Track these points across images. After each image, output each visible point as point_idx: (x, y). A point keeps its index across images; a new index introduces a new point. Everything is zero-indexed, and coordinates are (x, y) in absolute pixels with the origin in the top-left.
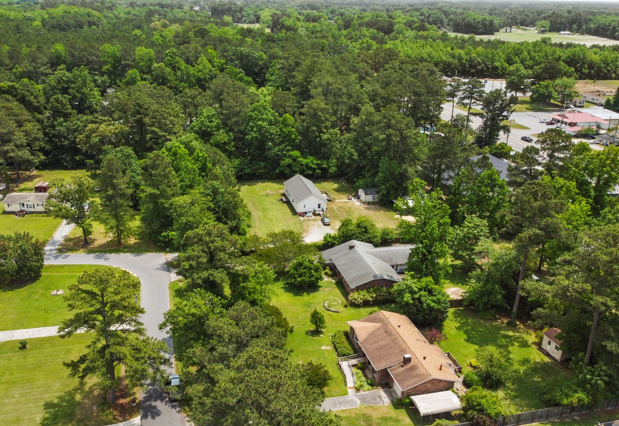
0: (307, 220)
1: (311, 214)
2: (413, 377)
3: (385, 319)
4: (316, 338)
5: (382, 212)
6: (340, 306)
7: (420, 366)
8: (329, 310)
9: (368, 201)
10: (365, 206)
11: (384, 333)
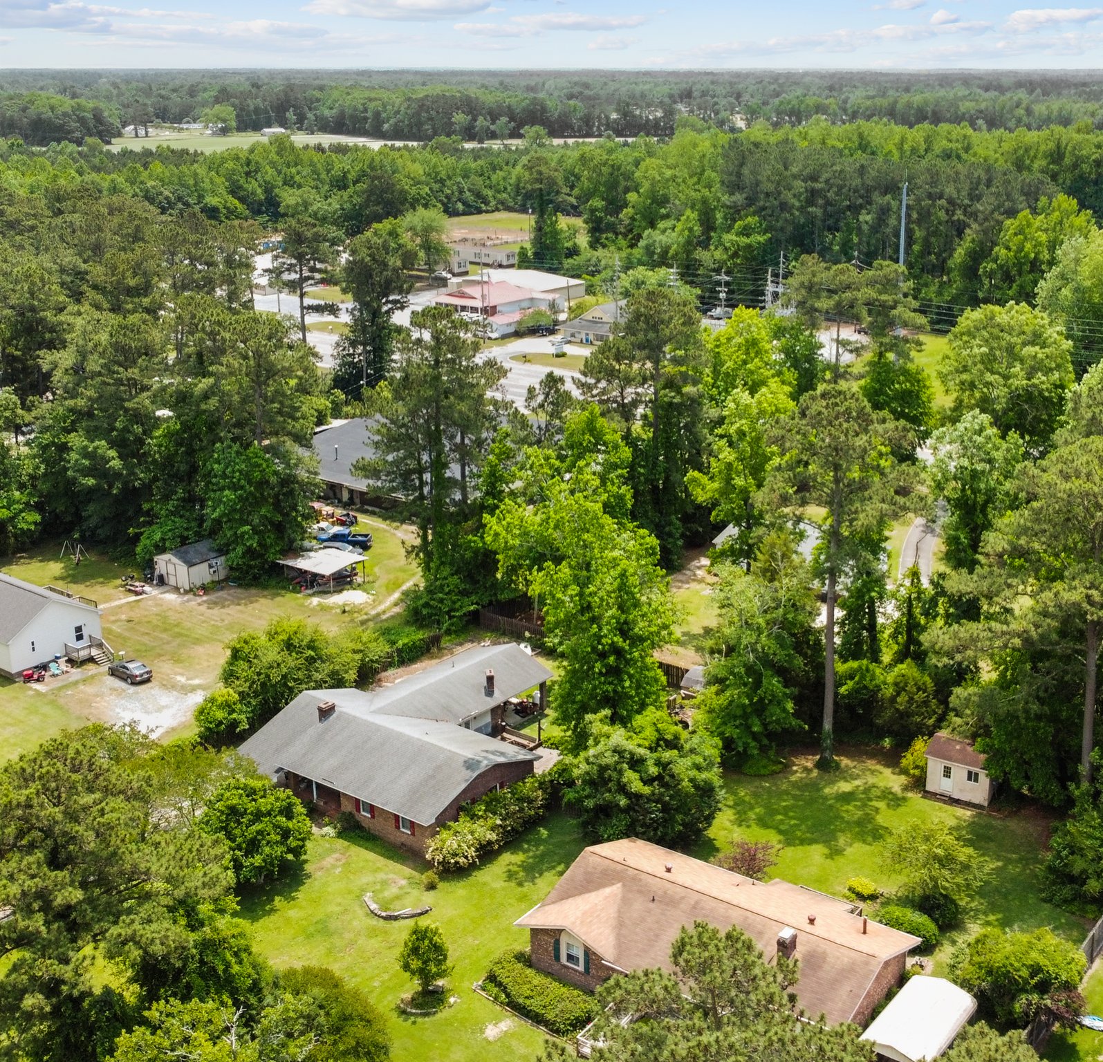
0: (65, 687)
1: (64, 666)
2: (835, 983)
3: (619, 867)
4: (443, 1014)
5: (262, 600)
6: (415, 893)
7: (824, 946)
8: (396, 918)
9: (198, 583)
10: (199, 600)
11: (652, 905)
